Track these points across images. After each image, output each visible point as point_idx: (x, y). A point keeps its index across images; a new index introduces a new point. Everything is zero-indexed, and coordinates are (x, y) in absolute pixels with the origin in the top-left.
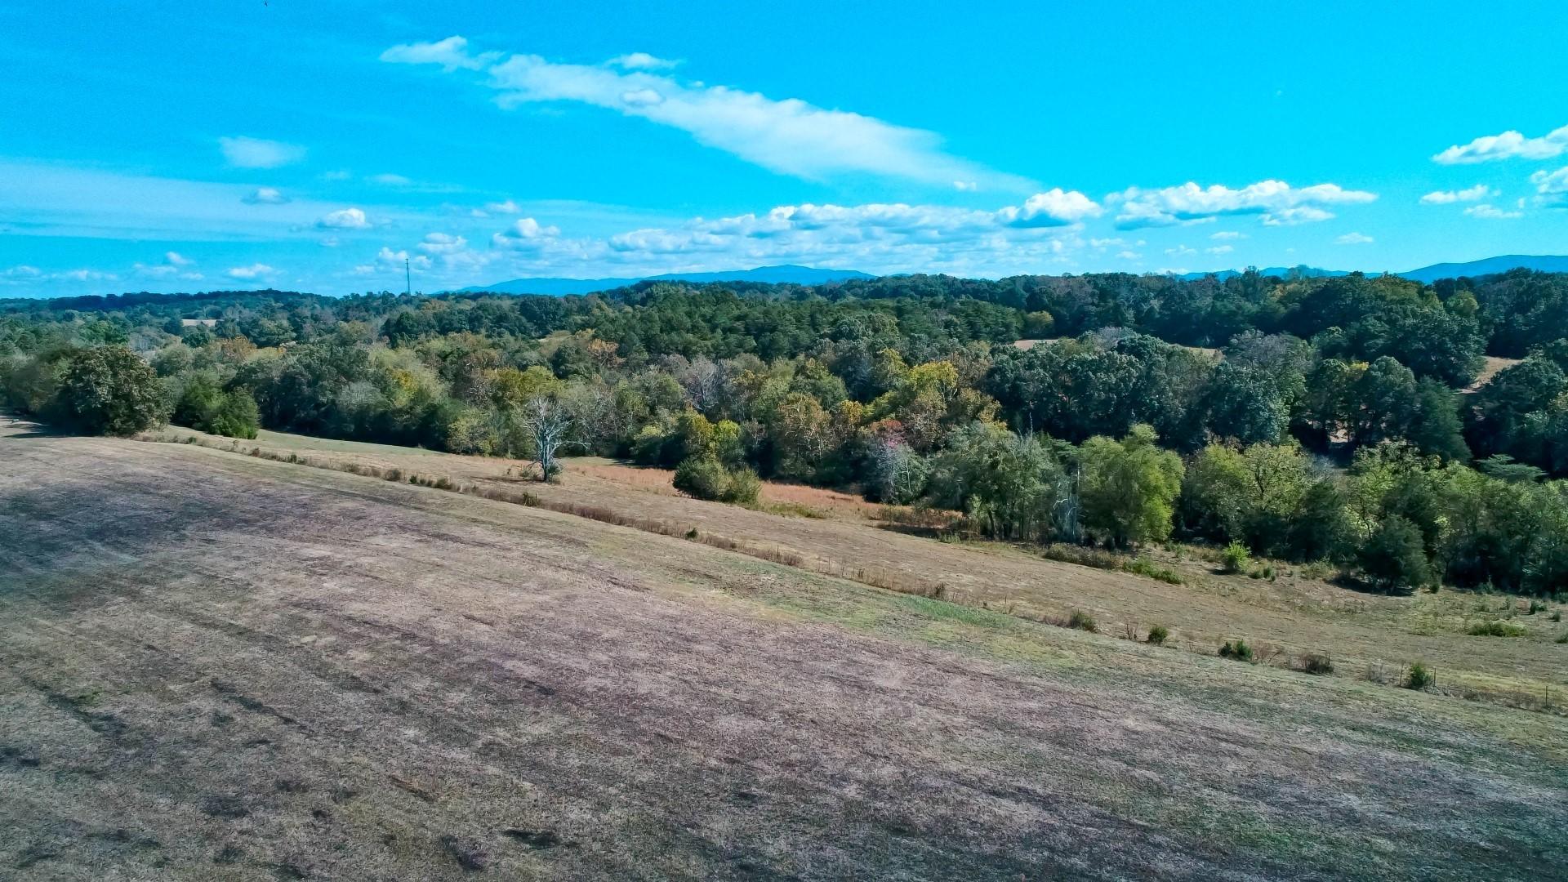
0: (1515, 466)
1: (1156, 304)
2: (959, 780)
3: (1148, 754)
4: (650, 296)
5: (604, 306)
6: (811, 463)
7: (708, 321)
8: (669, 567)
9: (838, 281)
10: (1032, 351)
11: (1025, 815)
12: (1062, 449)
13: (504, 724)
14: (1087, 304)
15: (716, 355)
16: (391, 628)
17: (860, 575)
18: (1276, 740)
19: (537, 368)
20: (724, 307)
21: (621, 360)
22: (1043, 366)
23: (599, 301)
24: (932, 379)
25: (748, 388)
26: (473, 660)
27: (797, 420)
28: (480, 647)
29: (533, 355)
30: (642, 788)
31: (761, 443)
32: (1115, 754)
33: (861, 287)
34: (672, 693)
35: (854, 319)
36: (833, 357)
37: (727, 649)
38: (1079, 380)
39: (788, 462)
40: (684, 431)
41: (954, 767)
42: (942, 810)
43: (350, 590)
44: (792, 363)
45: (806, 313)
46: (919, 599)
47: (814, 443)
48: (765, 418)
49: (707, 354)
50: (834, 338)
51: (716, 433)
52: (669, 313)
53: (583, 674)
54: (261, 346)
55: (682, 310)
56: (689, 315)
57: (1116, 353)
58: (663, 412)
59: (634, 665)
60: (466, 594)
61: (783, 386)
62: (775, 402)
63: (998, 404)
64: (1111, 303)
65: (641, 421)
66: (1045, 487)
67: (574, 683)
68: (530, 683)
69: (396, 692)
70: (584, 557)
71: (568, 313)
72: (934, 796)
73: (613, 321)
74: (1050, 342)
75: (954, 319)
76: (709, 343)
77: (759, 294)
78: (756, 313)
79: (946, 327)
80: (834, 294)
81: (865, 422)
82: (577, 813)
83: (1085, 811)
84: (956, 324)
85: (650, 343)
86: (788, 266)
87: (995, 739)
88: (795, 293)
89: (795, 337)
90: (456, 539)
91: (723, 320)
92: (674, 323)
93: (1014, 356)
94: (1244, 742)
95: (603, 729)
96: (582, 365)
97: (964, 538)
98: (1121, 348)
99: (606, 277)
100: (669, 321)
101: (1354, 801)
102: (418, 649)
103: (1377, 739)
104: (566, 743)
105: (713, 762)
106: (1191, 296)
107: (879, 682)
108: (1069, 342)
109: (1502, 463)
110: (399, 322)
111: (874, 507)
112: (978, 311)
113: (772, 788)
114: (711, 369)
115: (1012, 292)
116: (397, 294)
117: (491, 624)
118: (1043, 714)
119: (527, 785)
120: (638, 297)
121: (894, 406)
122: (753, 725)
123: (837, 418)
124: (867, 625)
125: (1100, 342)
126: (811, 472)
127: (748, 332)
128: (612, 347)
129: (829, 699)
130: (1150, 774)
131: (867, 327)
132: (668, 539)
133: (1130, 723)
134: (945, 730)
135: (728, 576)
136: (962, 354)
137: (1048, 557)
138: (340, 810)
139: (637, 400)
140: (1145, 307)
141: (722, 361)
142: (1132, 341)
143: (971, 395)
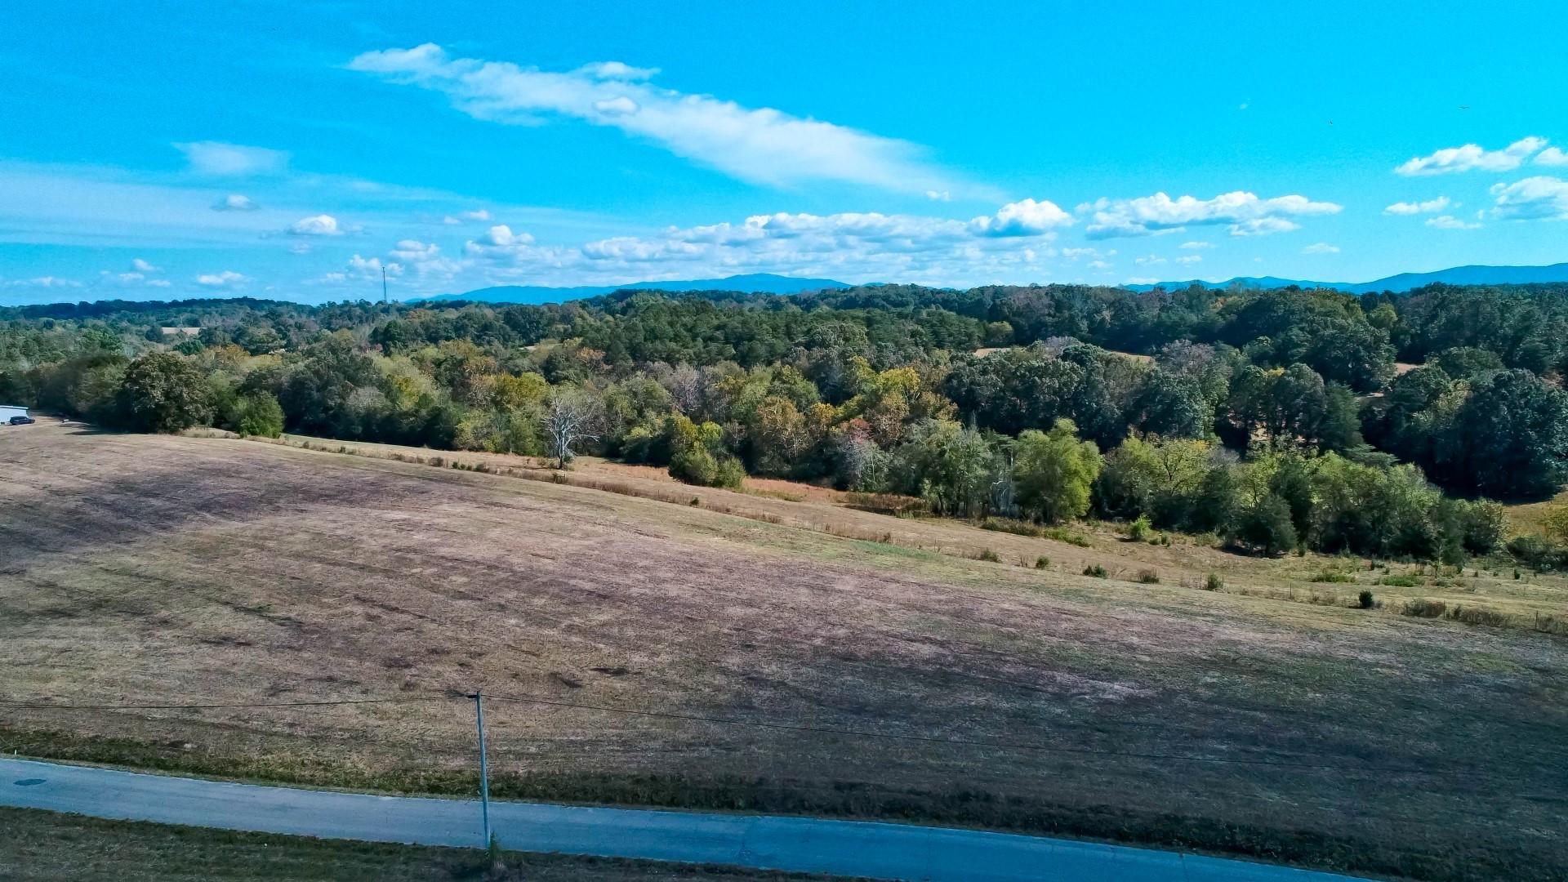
0: (1375, 454)
1: (1107, 314)
2: (887, 634)
3: (1012, 621)
4: (630, 305)
5: (586, 316)
6: (788, 461)
7: (689, 330)
8: (680, 523)
9: (813, 291)
10: (987, 358)
11: (927, 650)
12: (1005, 442)
13: (577, 615)
14: (1044, 315)
15: (699, 362)
16: (477, 563)
17: (827, 528)
18: (1100, 613)
19: (531, 374)
20: (703, 316)
21: (610, 367)
22: (996, 372)
23: (581, 311)
24: (897, 384)
25: (728, 392)
26: (544, 580)
27: (774, 421)
28: (547, 573)
29: (525, 362)
30: (680, 645)
31: (740, 442)
32: (992, 621)
33: (835, 297)
34: (693, 596)
35: (826, 329)
36: (807, 365)
37: (731, 571)
38: (1025, 384)
39: (766, 460)
40: (670, 431)
41: (885, 628)
42: (875, 649)
43: (436, 540)
44: (770, 370)
45: (781, 323)
46: (871, 543)
47: (790, 442)
48: (745, 419)
49: (690, 362)
50: (808, 346)
51: (700, 433)
52: (652, 323)
53: (629, 587)
54: (254, 353)
55: (664, 319)
56: (671, 324)
57: (1059, 360)
58: (651, 414)
59: (664, 581)
60: (529, 541)
61: (761, 390)
62: (753, 405)
63: (955, 406)
64: (1066, 314)
65: (630, 423)
66: (985, 473)
67: (621, 592)
68: (590, 593)
69: (493, 599)
70: (612, 517)
71: (551, 321)
72: (871, 643)
73: (598, 330)
74: (1004, 350)
75: (920, 328)
76: (691, 351)
77: (735, 303)
78: (735, 323)
79: (912, 336)
80: (807, 304)
81: (836, 422)
82: (637, 659)
83: (966, 648)
84: (921, 334)
85: (636, 352)
86: (761, 275)
87: (914, 615)
88: (771, 302)
89: (772, 346)
90: (507, 506)
91: (703, 329)
92: (658, 332)
93: (971, 364)
94: (1078, 614)
95: (649, 615)
96: (571, 371)
97: (916, 516)
98: (1065, 357)
99: (580, 285)
100: (653, 330)
101: (1135, 640)
102: (503, 575)
103: (1166, 613)
104: (624, 623)
105: (726, 631)
106: (1139, 308)
107: (838, 587)
108: (1020, 350)
109: (1365, 451)
110: (387, 330)
111: (842, 494)
112: (943, 321)
113: (766, 642)
114: (694, 375)
115: (980, 303)
116: (374, 304)
117: (553, 559)
118: (947, 602)
119: (601, 646)
120: (619, 306)
121: (862, 408)
122: (750, 611)
123: (810, 419)
124: (830, 558)
125: (1049, 350)
126: (787, 468)
127: (727, 341)
128: (599, 355)
129: (804, 597)
130: (1012, 630)
131: (839, 336)
132: (676, 506)
133: (1006, 606)
134: (881, 611)
135: (726, 529)
136: (924, 361)
137: (985, 527)
138: (476, 662)
139: (625, 404)
140: (1098, 318)
141: (704, 368)
142: (1076, 349)
143: (930, 398)
